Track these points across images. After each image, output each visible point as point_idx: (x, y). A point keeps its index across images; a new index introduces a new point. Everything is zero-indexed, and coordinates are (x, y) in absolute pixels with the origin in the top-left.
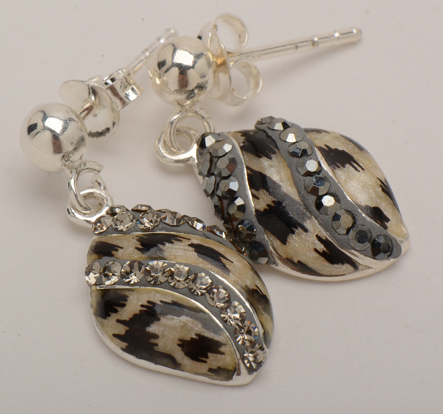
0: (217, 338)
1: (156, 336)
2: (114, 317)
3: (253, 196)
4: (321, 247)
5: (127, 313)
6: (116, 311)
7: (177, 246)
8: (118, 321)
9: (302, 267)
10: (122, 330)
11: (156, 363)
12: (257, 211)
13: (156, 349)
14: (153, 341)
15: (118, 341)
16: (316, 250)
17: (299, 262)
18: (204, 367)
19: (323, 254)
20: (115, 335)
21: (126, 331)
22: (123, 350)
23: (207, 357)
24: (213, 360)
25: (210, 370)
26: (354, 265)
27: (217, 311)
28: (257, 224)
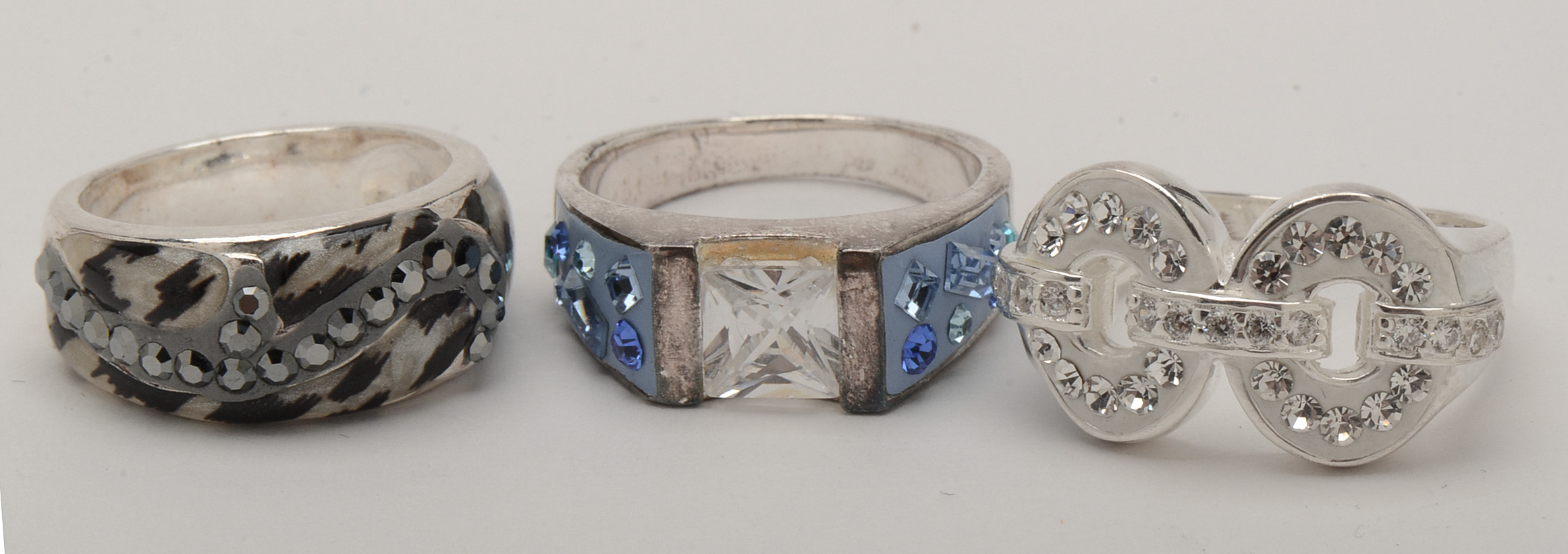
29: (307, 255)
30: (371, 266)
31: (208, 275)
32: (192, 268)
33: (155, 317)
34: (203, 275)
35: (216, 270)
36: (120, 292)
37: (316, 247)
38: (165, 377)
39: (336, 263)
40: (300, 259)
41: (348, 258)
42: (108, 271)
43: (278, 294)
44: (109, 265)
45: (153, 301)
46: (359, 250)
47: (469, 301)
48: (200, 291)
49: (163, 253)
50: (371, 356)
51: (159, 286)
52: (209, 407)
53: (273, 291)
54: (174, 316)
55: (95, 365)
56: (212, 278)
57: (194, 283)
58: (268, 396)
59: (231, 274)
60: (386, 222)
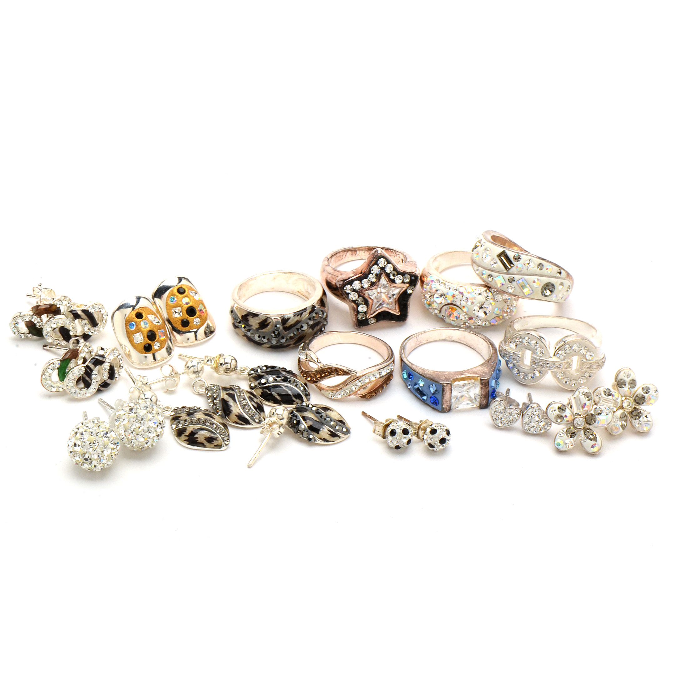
0: (215, 436)
1: (197, 438)
2: (183, 435)
3: (306, 423)
4: (329, 433)
5: (187, 433)
6: (184, 433)
7: (198, 413)
8: (185, 436)
9: (325, 440)
10: (186, 438)
11: (198, 447)
12: (308, 427)
13: (198, 441)
14: (197, 439)
15: (185, 442)
16: (328, 434)
17: (324, 439)
18: (212, 445)
19: (330, 435)
20: (184, 440)
21: (188, 438)
22: (188, 444)
23: (213, 442)
24: (215, 443)
25: (215, 446)
26: (339, 437)
27: (214, 429)
28: (309, 430)
29: (290, 318)
30: (303, 320)
31: (269, 322)
32: (266, 320)
33: (257, 329)
34: (268, 322)
35: (271, 320)
36: (250, 323)
37: (291, 315)
38: (259, 340)
39: (296, 320)
40: (289, 319)
41: (298, 318)
42: (248, 319)
43: (284, 326)
44: (248, 317)
45: (257, 326)
46: (300, 317)
47: (321, 322)
48: (268, 325)
49: (260, 316)
50: (302, 336)
51: (259, 323)
52: (268, 346)
53: (283, 325)
54: (262, 329)
55: (243, 335)
56: (270, 322)
57: (266, 323)
58: (280, 345)
59: (274, 322)
60: (305, 309)
